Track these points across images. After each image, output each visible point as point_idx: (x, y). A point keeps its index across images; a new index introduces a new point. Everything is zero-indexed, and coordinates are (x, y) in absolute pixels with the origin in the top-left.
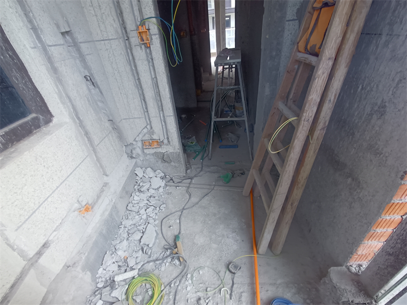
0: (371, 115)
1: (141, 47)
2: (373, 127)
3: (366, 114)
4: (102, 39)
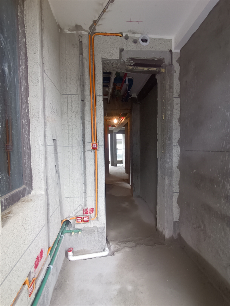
1: (91, 152)
4: (68, 145)
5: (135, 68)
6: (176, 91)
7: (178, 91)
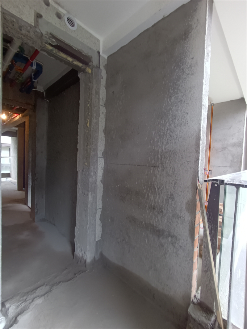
0: (167, 200)
2: (171, 205)
3: (165, 200)
5: (55, 51)
6: (102, 98)
7: (105, 99)
